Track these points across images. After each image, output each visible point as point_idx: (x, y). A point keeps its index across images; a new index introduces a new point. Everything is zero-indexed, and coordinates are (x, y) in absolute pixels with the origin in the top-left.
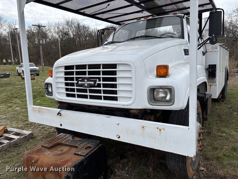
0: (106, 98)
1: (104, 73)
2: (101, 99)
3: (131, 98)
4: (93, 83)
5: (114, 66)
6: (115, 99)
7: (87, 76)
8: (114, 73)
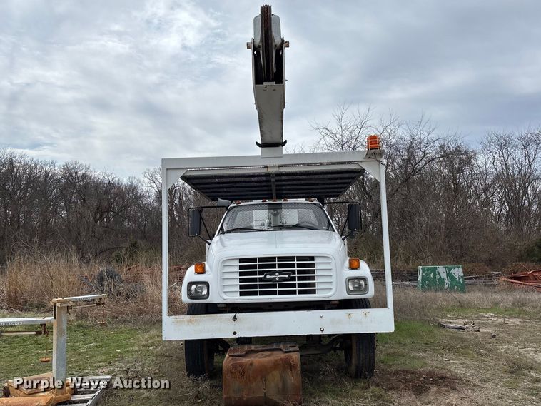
0: (301, 292)
1: (299, 265)
2: (295, 294)
3: (331, 289)
4: (287, 276)
5: (312, 258)
6: (314, 292)
7: (277, 269)
8: (313, 265)
